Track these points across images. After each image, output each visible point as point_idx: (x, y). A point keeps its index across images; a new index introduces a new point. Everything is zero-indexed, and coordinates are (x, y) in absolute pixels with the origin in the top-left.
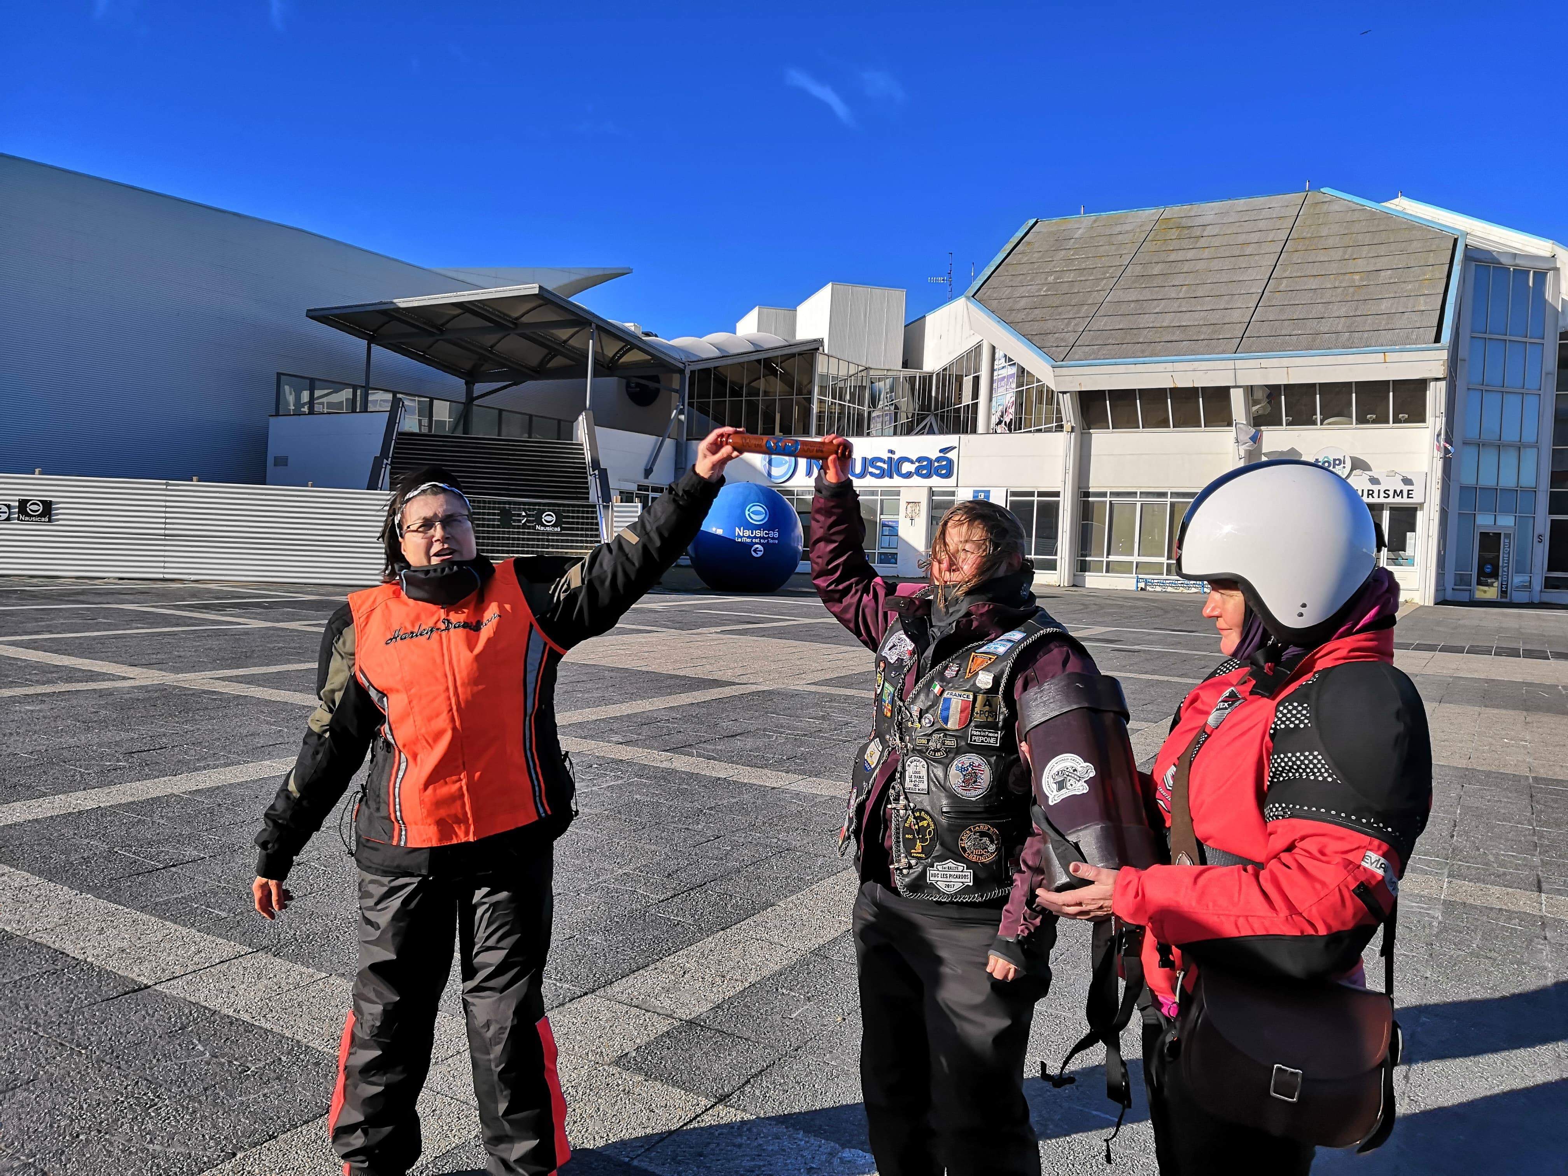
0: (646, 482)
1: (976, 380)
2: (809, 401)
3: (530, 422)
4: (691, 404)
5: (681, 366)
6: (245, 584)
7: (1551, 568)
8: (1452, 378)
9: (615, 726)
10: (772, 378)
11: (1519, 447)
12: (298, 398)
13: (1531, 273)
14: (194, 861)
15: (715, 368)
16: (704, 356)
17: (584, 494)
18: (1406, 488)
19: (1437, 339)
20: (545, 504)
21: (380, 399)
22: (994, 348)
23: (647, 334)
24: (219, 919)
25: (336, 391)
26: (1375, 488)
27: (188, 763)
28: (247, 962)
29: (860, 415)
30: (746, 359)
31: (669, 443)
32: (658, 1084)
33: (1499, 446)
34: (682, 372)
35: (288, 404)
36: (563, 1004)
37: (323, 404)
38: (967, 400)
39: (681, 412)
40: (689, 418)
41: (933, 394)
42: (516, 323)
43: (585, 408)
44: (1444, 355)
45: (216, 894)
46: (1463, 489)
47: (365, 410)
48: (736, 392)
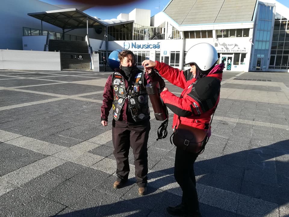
0: (100, 50)
1: (165, 29)
2: (132, 33)
3: (76, 38)
4: (108, 34)
5: (106, 26)
6: (20, 70)
7: (270, 65)
8: (254, 28)
9: (93, 96)
10: (124, 28)
11: (266, 41)
12: (28, 32)
13: (271, 7)
14: (11, 121)
15: (113, 26)
16: (111, 24)
17: (88, 52)
18: (244, 50)
19: (252, 20)
20: (79, 54)
21: (45, 33)
22: (168, 22)
23: (99, 19)
24: (16, 131)
25: (36, 31)
26: (239, 50)
27: (9, 104)
28: (22, 138)
29: (142, 36)
30: (119, 24)
31: (104, 42)
32: (96, 155)
33: (262, 41)
34: (106, 27)
35: (26, 33)
36: (80, 143)
37: (33, 34)
38: (163, 33)
39: (106, 35)
40: (108, 36)
41: (156, 32)
42: (72, 17)
43: (87, 34)
44: (253, 23)
45: (16, 127)
46: (255, 50)
47: (42, 35)
48: (117, 31)
